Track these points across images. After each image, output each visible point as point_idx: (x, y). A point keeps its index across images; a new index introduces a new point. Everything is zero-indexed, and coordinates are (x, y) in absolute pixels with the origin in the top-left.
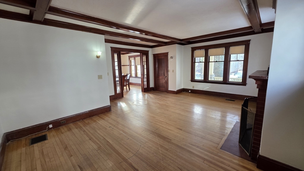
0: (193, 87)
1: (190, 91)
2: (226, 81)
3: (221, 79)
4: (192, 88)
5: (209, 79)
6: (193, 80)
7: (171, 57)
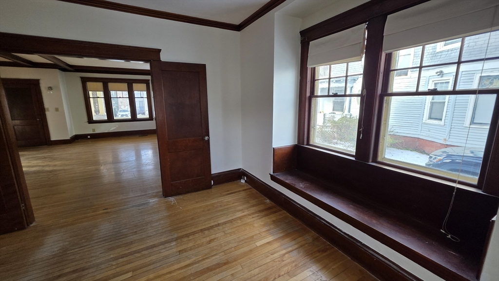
0: (94, 130)
1: (89, 137)
2: (134, 118)
3: (129, 117)
4: (91, 132)
5: (115, 118)
6: (91, 121)
7: (50, 87)
